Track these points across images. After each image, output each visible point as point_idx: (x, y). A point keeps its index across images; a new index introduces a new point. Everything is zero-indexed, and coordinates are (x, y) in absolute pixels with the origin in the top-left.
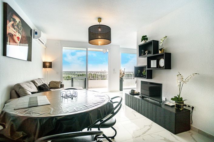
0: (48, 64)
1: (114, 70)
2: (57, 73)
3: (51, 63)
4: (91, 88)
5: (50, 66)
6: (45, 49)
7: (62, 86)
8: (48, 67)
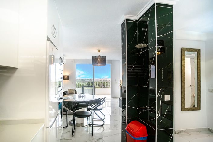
0: (66, 77)
1: (115, 80)
2: (72, 83)
3: (68, 76)
4: (98, 95)
5: (68, 79)
6: (64, 66)
7: (76, 93)
8: (66, 79)
